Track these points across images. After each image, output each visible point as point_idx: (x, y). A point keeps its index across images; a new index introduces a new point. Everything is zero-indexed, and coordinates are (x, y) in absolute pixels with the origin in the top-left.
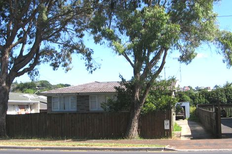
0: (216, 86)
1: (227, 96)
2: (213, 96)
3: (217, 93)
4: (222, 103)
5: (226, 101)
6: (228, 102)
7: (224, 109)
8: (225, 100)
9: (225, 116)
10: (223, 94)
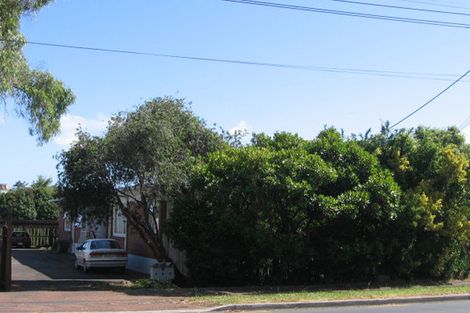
0: (18, 184)
1: (37, 205)
2: (10, 202)
3: (18, 198)
4: (27, 218)
5: (36, 214)
6: (39, 217)
7: (28, 231)
8: (33, 213)
9: (27, 244)
10: (31, 201)
